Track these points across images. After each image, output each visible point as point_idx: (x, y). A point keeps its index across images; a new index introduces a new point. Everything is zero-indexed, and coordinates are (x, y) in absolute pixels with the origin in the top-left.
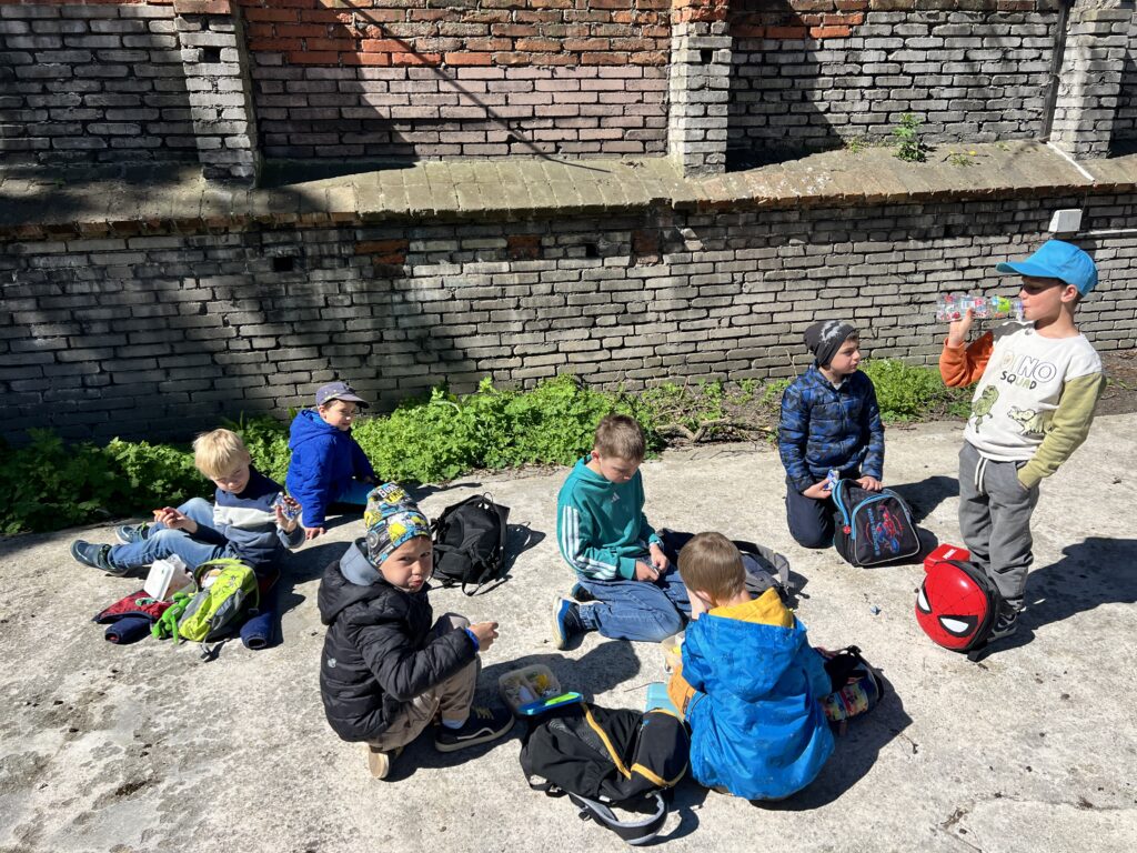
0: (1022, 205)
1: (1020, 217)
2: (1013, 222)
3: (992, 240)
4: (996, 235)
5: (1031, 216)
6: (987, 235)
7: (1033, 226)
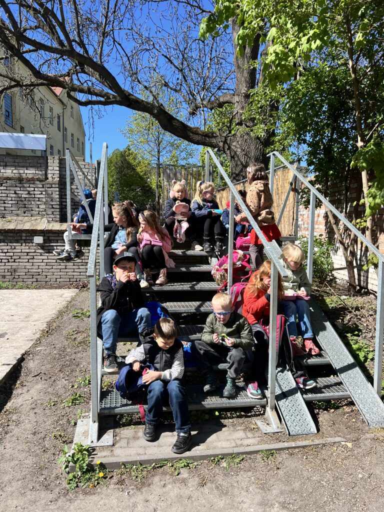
0: (24, 235)
1: (24, 238)
2: (22, 240)
3: (14, 244)
4: (15, 243)
5: (28, 238)
6: (13, 243)
7: (29, 241)
